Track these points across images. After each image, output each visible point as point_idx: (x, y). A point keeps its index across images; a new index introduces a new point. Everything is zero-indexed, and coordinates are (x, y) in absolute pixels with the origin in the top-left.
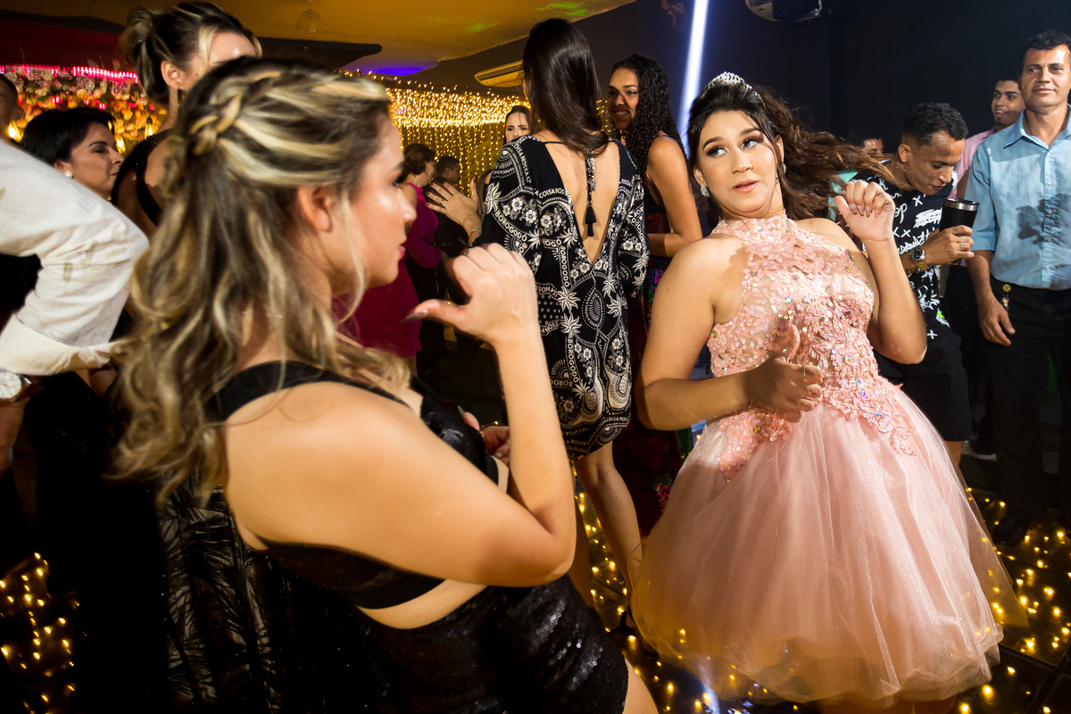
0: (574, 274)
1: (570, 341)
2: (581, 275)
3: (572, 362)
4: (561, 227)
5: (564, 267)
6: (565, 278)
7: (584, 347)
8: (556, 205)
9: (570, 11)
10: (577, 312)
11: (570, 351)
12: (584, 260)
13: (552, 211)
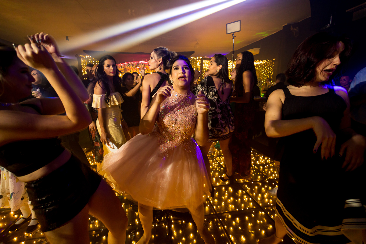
0: (219, 105)
1: (219, 120)
2: (221, 105)
3: (220, 124)
4: (214, 95)
5: (216, 103)
6: (217, 106)
7: (222, 120)
8: (213, 90)
9: (263, 34)
10: (221, 113)
11: (220, 122)
12: (221, 101)
13: (212, 91)
